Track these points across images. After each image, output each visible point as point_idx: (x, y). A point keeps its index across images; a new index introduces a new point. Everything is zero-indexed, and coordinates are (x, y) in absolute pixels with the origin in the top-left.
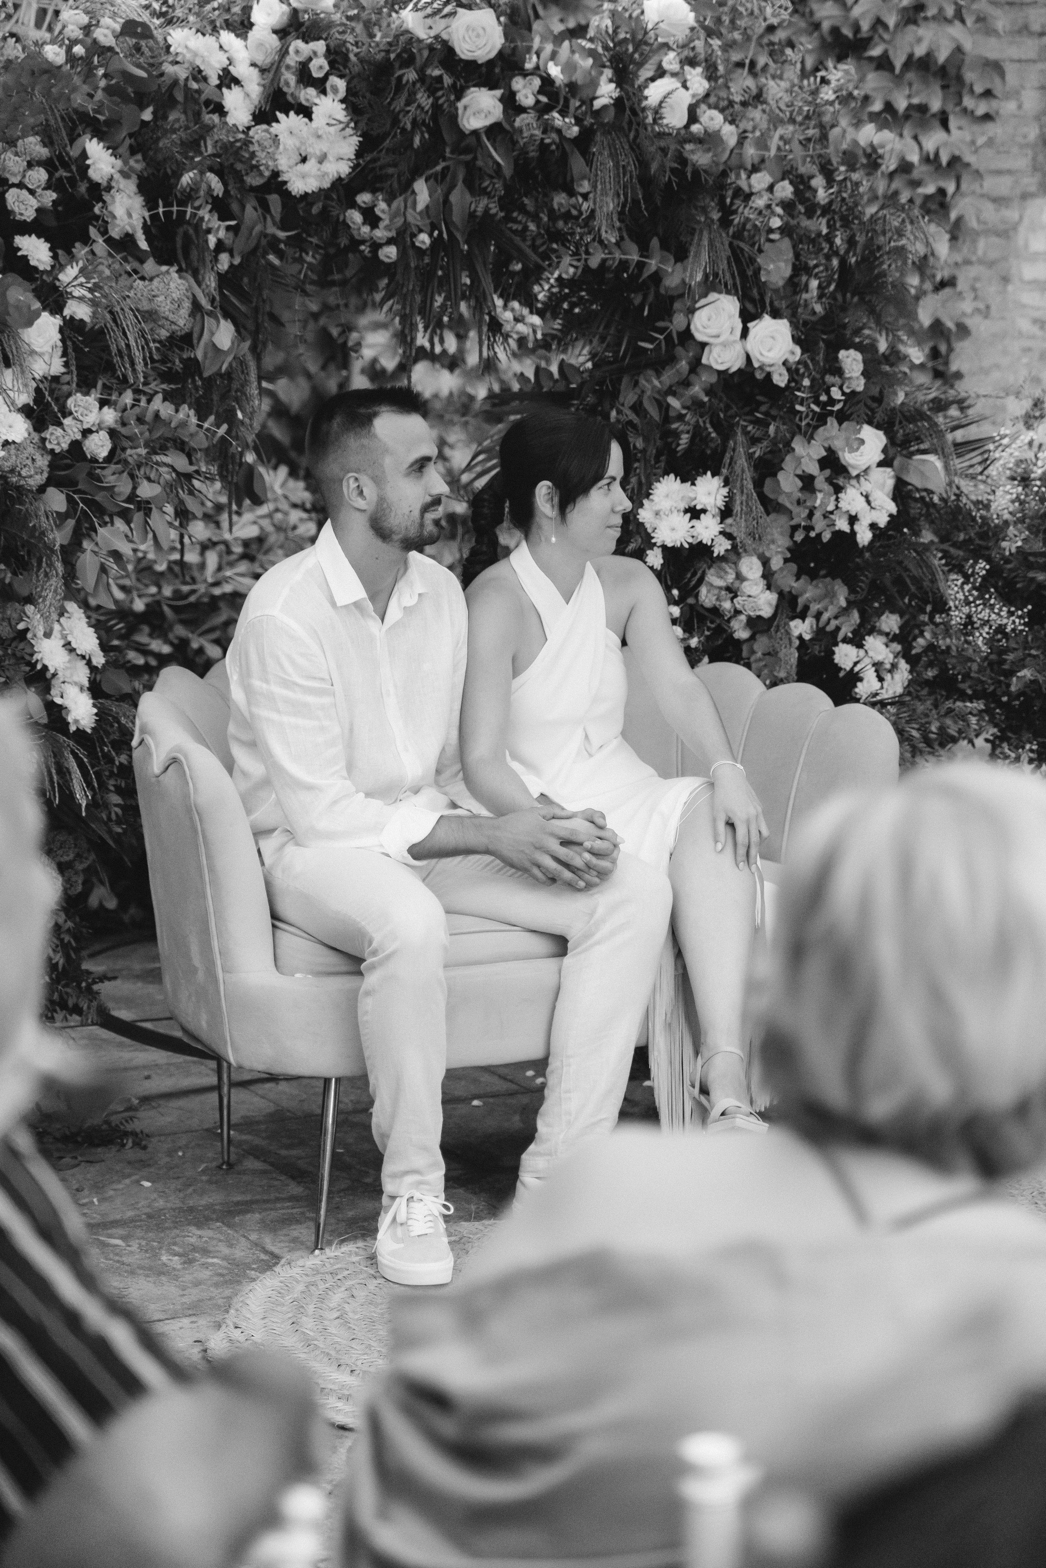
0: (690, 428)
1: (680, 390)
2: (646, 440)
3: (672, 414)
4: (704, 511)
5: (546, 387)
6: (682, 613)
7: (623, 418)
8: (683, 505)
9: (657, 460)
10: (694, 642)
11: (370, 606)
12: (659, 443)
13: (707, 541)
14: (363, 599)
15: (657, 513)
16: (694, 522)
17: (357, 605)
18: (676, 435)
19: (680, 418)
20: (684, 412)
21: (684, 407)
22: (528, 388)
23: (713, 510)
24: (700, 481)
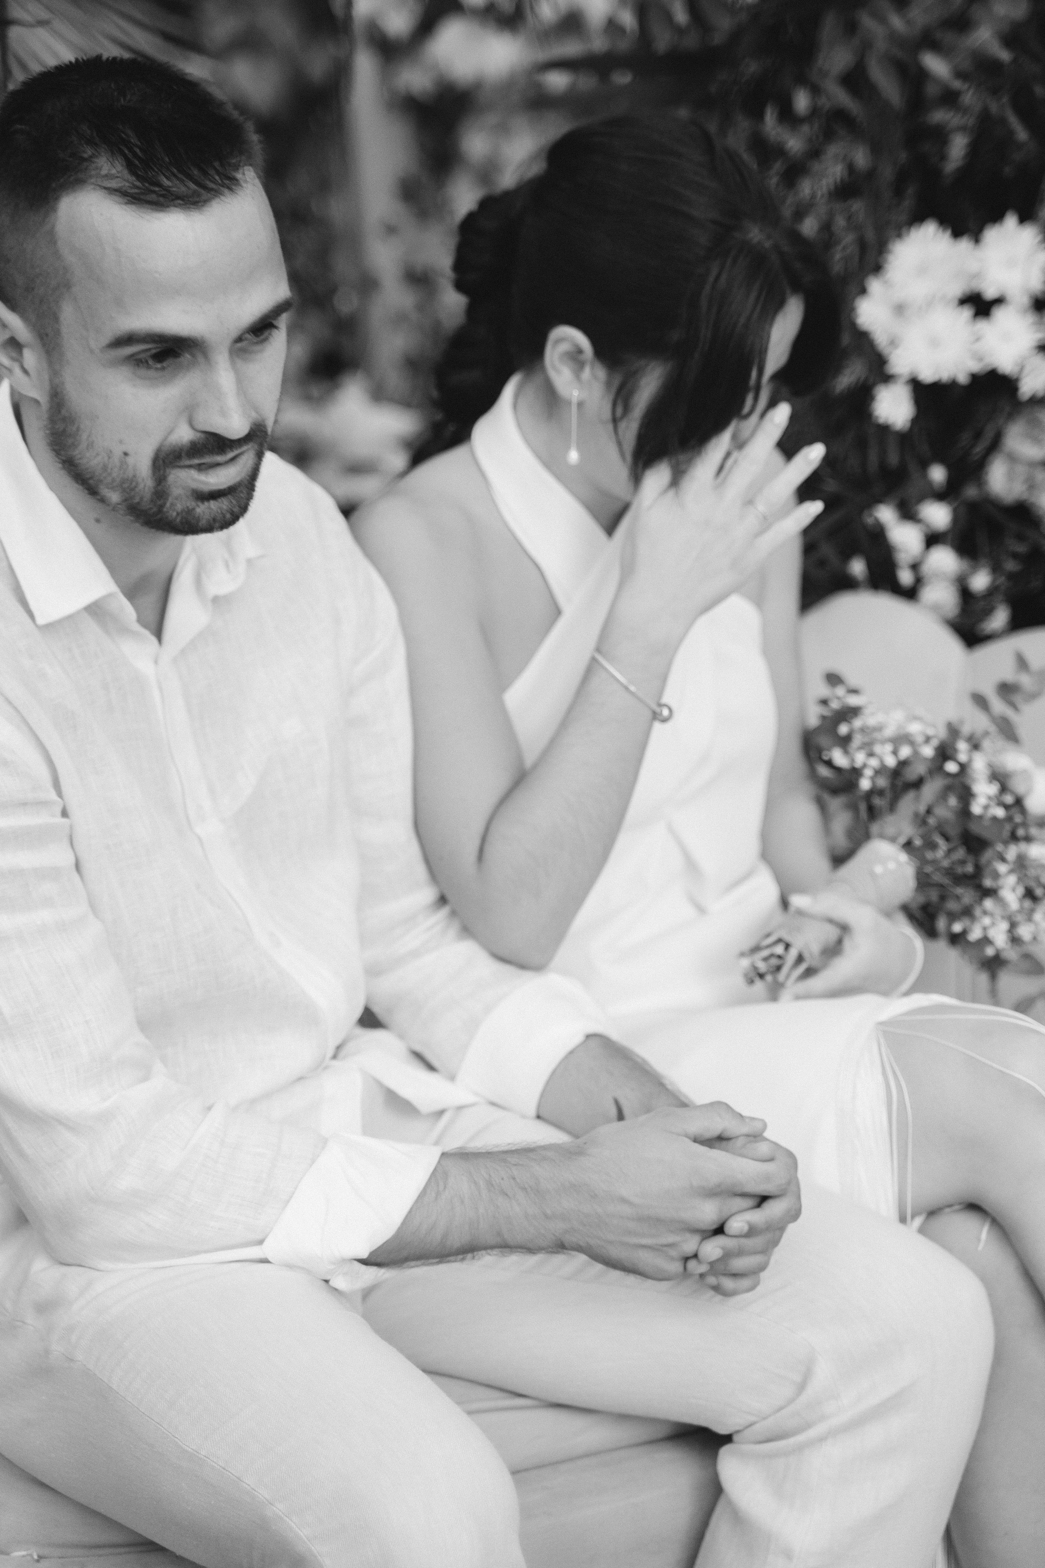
0: (971, 121)
1: (948, 37)
2: (876, 149)
3: (931, 90)
4: (999, 301)
5: (663, 41)
6: (955, 520)
7: (824, 102)
8: (957, 289)
9: (899, 191)
10: (980, 581)
11: (127, 611)
12: (903, 156)
13: (1006, 363)
14: (110, 595)
15: (900, 309)
16: (983, 325)
17: (95, 610)
18: (941, 136)
19: (950, 98)
20: (957, 84)
21: (959, 74)
22: (624, 45)
23: (1019, 298)
24: (993, 235)
